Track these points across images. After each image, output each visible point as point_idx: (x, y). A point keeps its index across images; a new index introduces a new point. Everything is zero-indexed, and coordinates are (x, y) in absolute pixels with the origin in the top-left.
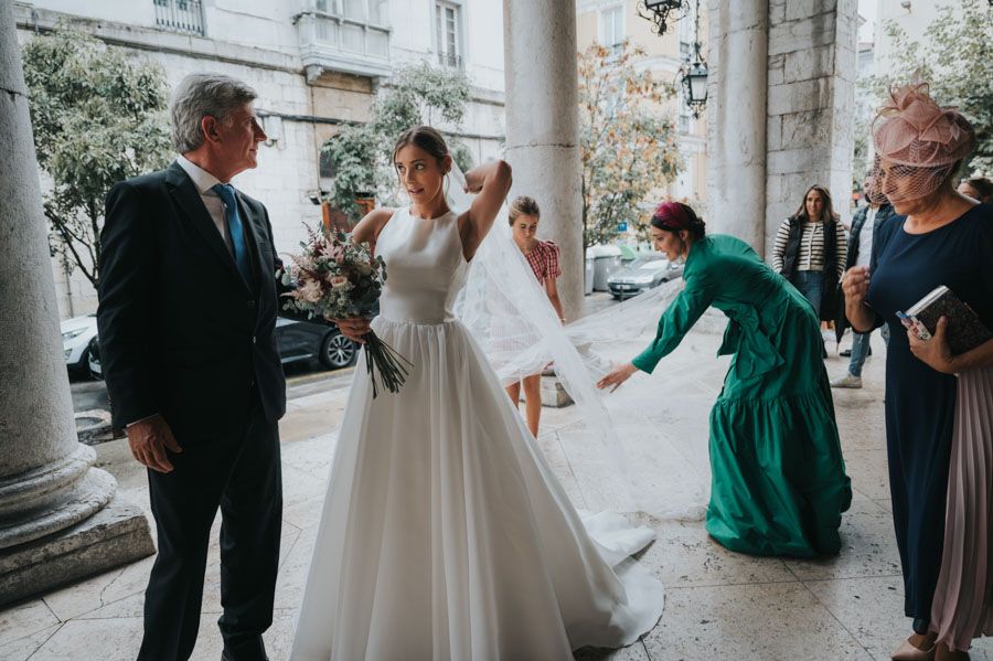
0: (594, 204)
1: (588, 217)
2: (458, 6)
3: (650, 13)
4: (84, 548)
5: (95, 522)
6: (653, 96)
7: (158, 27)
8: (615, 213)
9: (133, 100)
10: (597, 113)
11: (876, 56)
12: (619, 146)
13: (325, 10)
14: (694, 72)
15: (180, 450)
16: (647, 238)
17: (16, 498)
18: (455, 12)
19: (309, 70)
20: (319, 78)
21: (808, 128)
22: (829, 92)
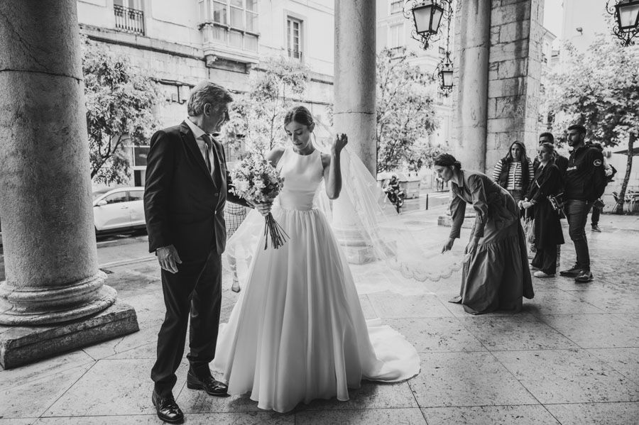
0: (383, 146)
1: (379, 154)
2: (301, 21)
3: (419, 37)
4: (103, 325)
5: (109, 311)
6: (421, 82)
7: (117, 29)
8: (395, 152)
9: (112, 77)
10: (386, 90)
11: (561, 60)
12: (399, 111)
13: (219, 22)
14: (446, 69)
15: (181, 262)
16: (415, 168)
17: (71, 295)
18: (299, 25)
19: (208, 58)
20: (214, 63)
21: (512, 106)
22: (524, 86)
